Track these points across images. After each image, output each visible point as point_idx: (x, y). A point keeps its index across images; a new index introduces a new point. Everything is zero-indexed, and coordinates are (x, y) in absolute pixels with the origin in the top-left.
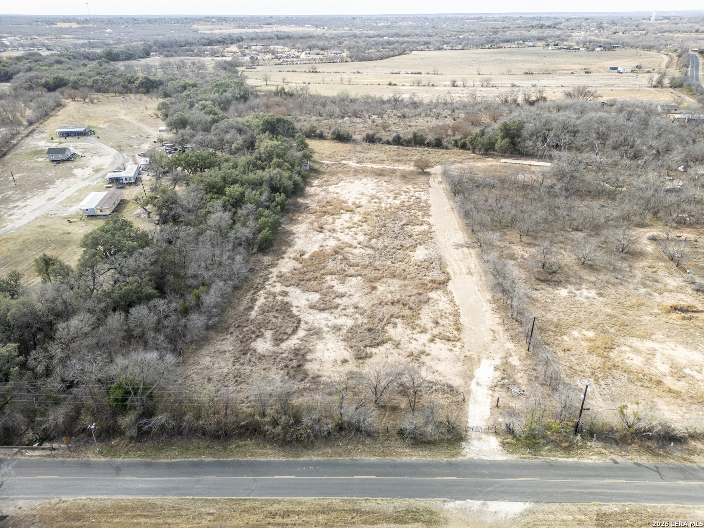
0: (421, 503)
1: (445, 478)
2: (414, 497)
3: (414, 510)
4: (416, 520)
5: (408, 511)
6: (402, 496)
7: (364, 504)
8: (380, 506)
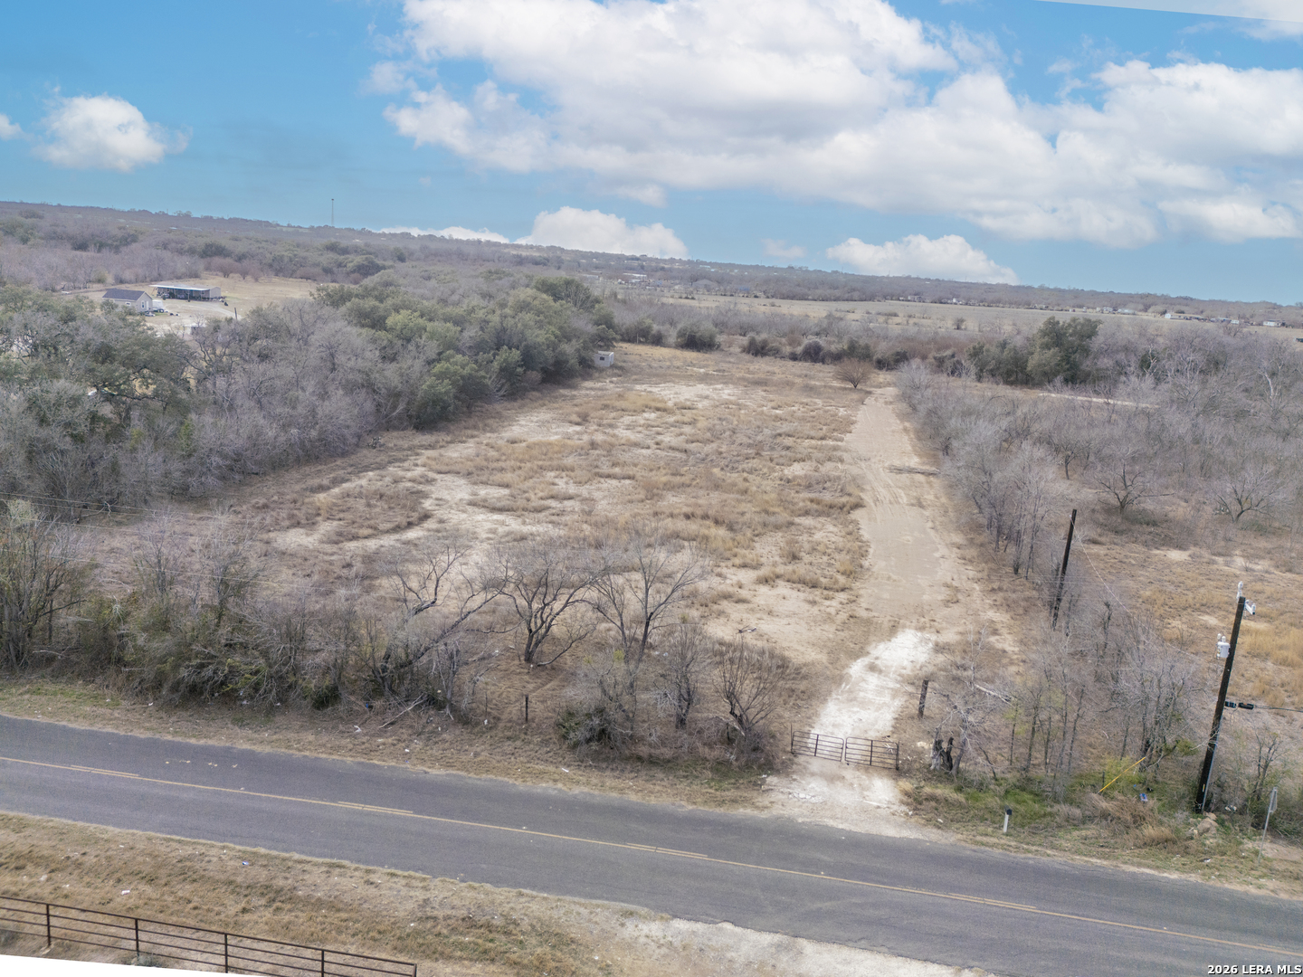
0: (534, 906)
1: (661, 850)
2: (516, 885)
3: (498, 921)
4: (485, 956)
5: (470, 922)
6: (472, 874)
7: (316, 876)
8: (372, 891)
